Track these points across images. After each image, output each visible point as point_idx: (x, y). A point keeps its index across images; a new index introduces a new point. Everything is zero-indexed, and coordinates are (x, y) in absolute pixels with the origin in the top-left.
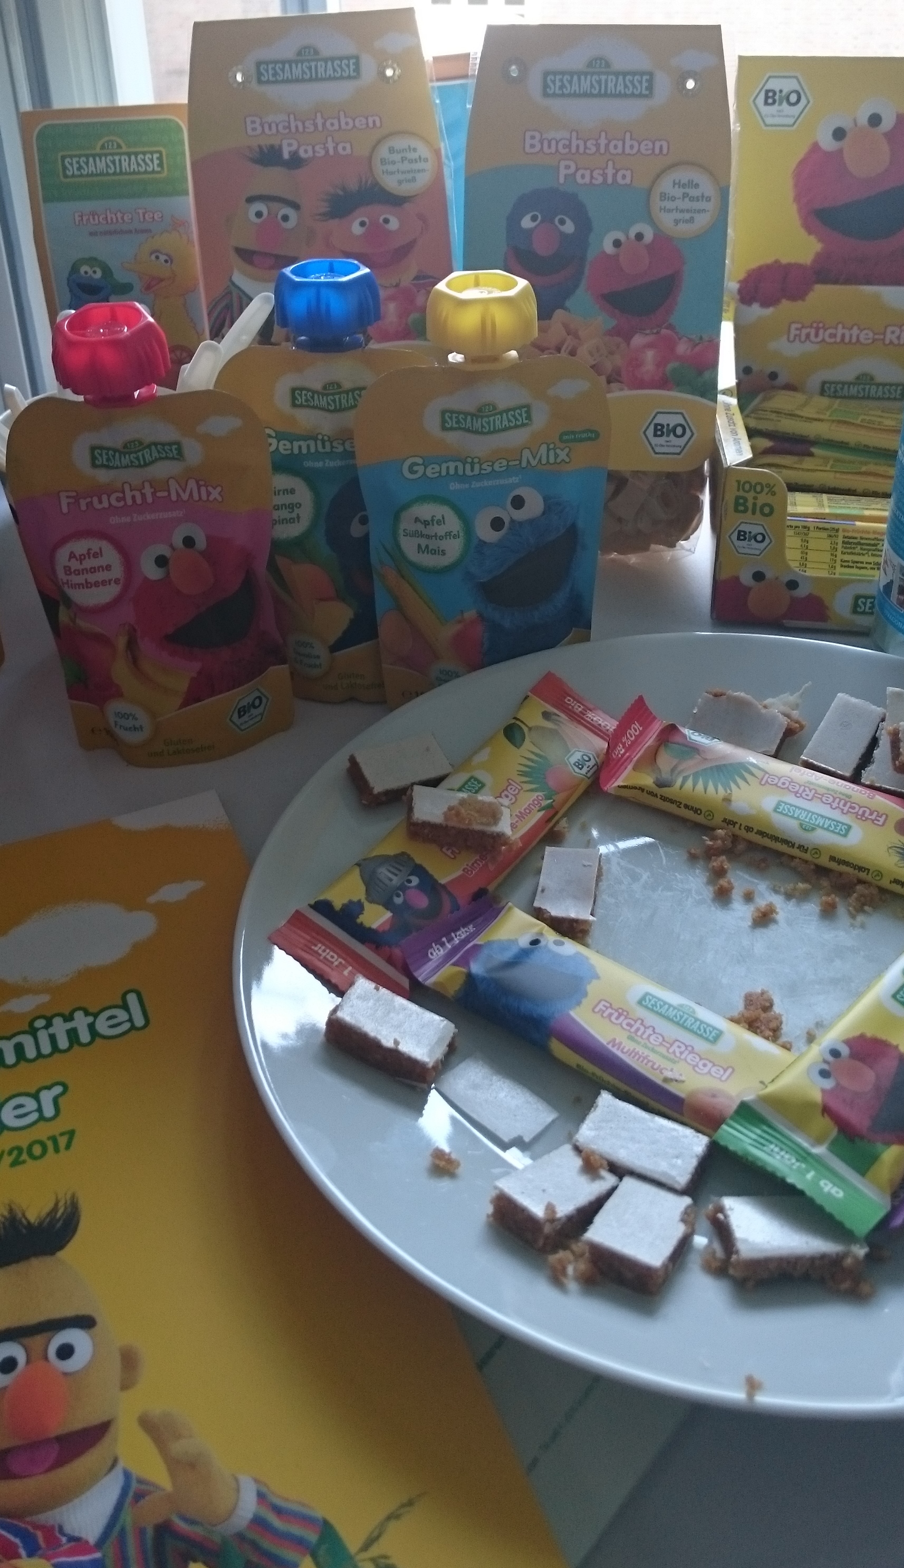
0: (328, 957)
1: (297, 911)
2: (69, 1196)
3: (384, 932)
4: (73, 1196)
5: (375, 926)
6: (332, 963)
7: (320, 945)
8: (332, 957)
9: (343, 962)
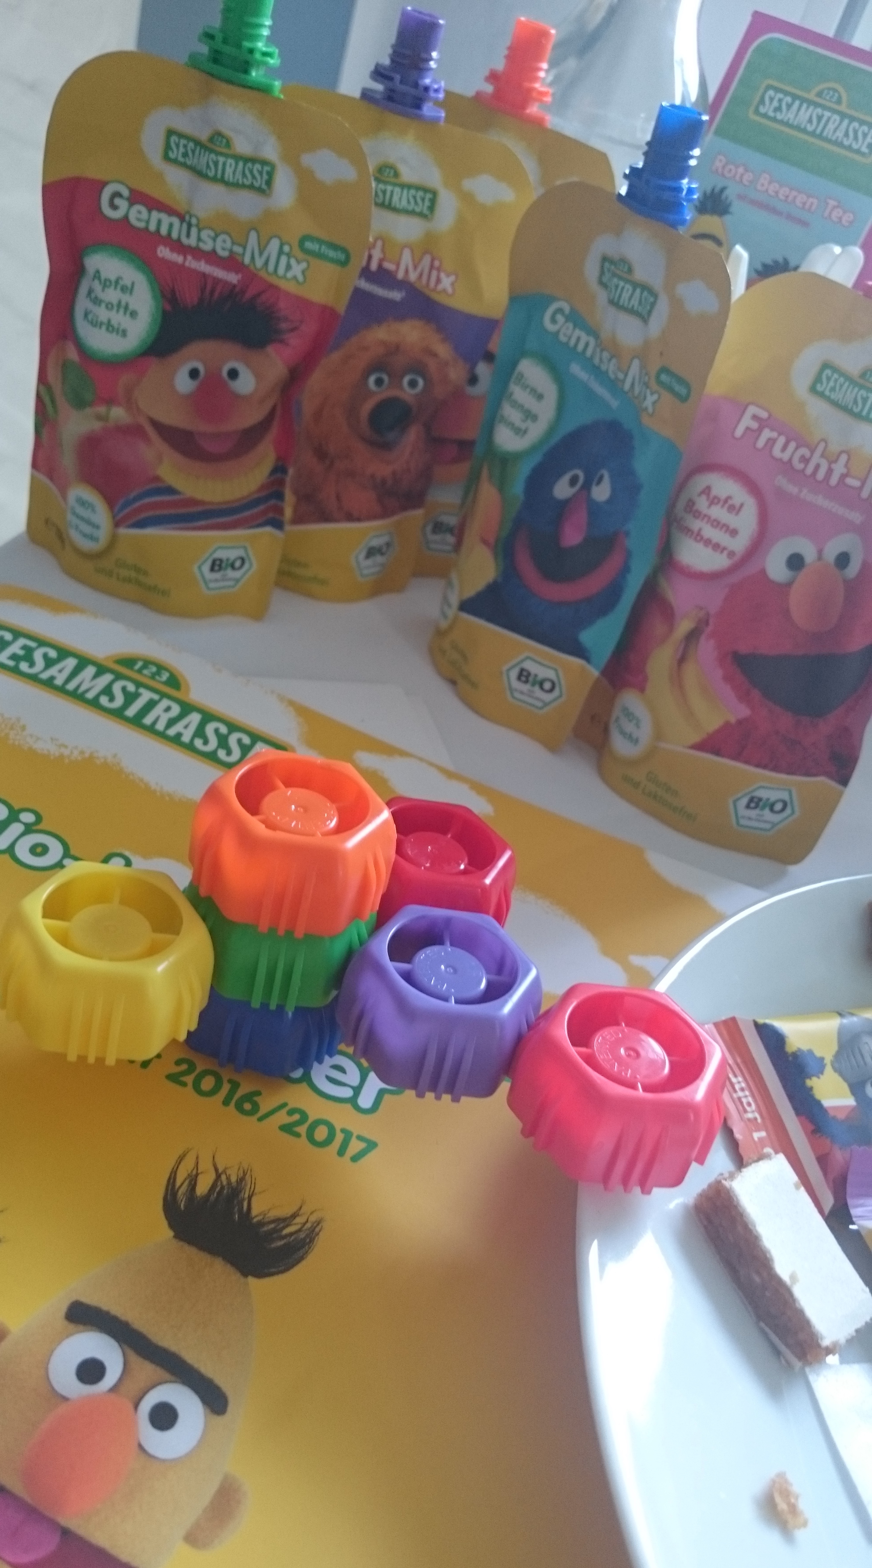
0: (744, 1101)
1: (733, 1019)
2: (313, 1218)
3: (834, 1118)
4: (319, 1222)
5: (827, 1103)
6: (745, 1111)
7: (740, 1079)
8: (749, 1104)
9: (759, 1120)
